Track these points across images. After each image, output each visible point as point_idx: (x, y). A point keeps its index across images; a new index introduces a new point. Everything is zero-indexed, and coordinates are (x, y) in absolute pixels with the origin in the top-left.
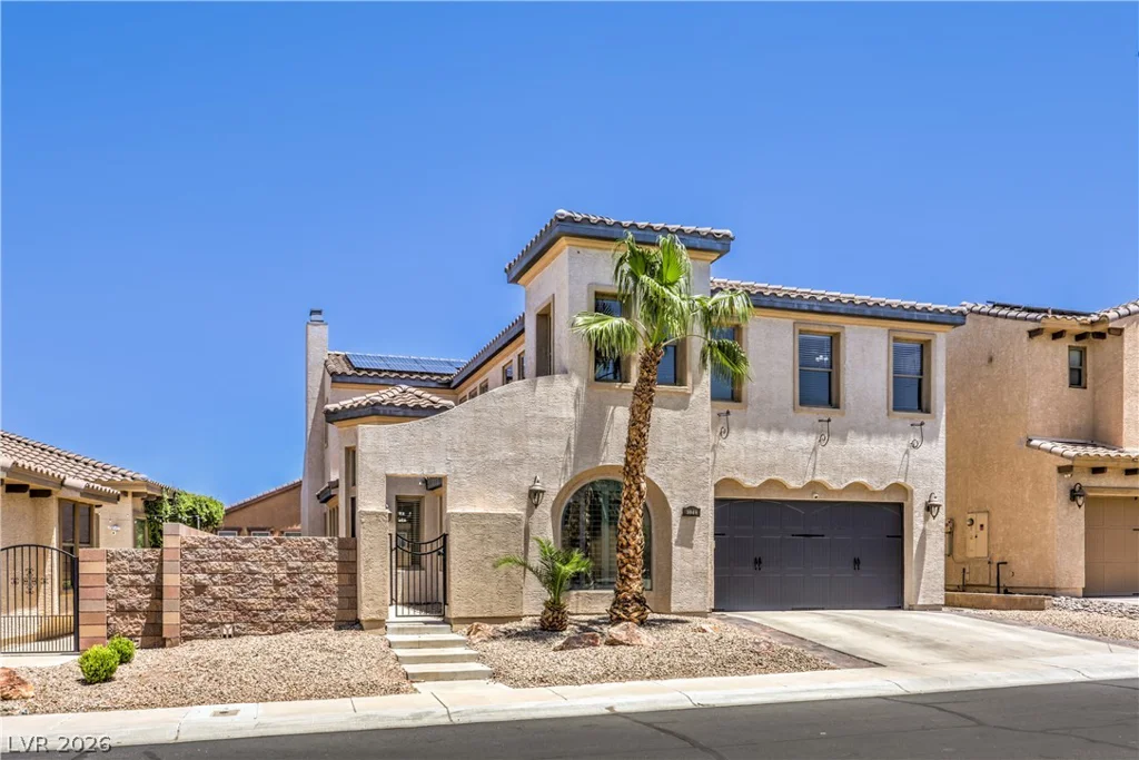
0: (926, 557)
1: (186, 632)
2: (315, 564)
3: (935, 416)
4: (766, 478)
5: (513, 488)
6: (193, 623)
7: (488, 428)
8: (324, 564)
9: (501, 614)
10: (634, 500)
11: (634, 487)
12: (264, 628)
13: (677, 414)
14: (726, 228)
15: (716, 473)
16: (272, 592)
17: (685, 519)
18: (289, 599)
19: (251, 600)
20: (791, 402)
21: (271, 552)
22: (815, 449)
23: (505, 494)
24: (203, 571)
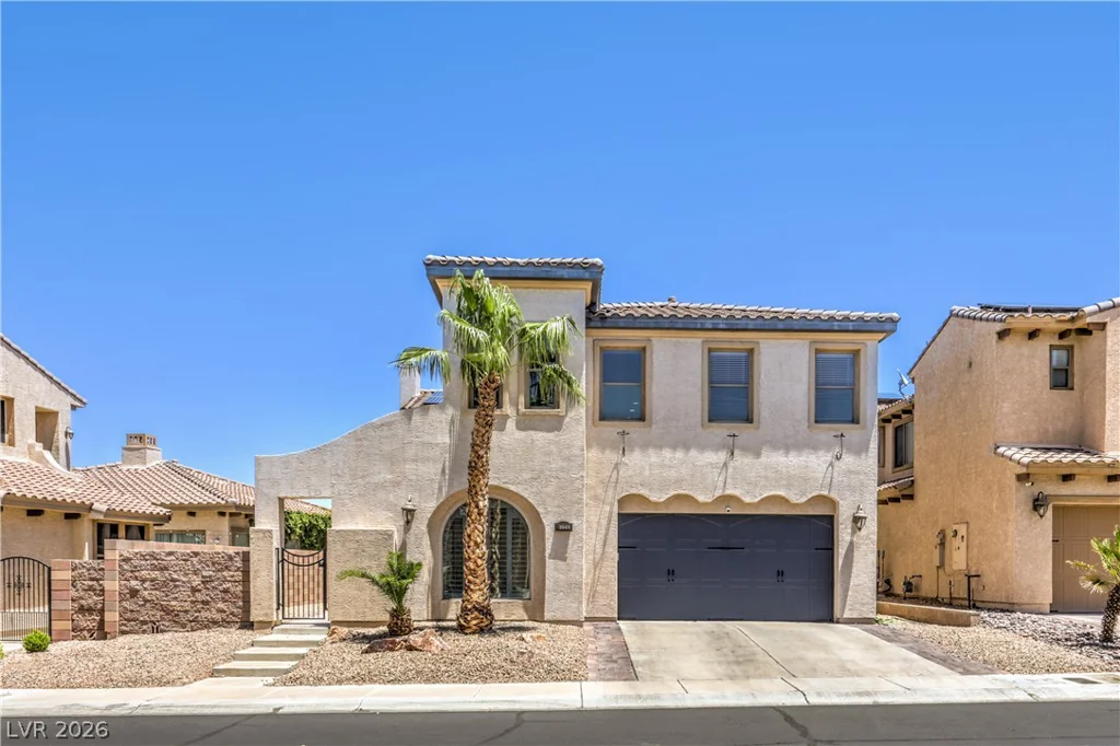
0: (854, 570)
1: (124, 628)
2: (224, 573)
3: (864, 428)
4: (673, 493)
5: (389, 507)
6: (129, 620)
7: (368, 455)
8: (231, 573)
9: (373, 619)
10: (473, 517)
11: (473, 505)
12: (184, 626)
13: (551, 436)
14: (597, 256)
15: (619, 490)
16: (189, 597)
17: (559, 533)
18: (203, 602)
19: (173, 603)
20: (699, 419)
21: (189, 563)
22: (725, 464)
23: (384, 513)
24: (136, 578)
